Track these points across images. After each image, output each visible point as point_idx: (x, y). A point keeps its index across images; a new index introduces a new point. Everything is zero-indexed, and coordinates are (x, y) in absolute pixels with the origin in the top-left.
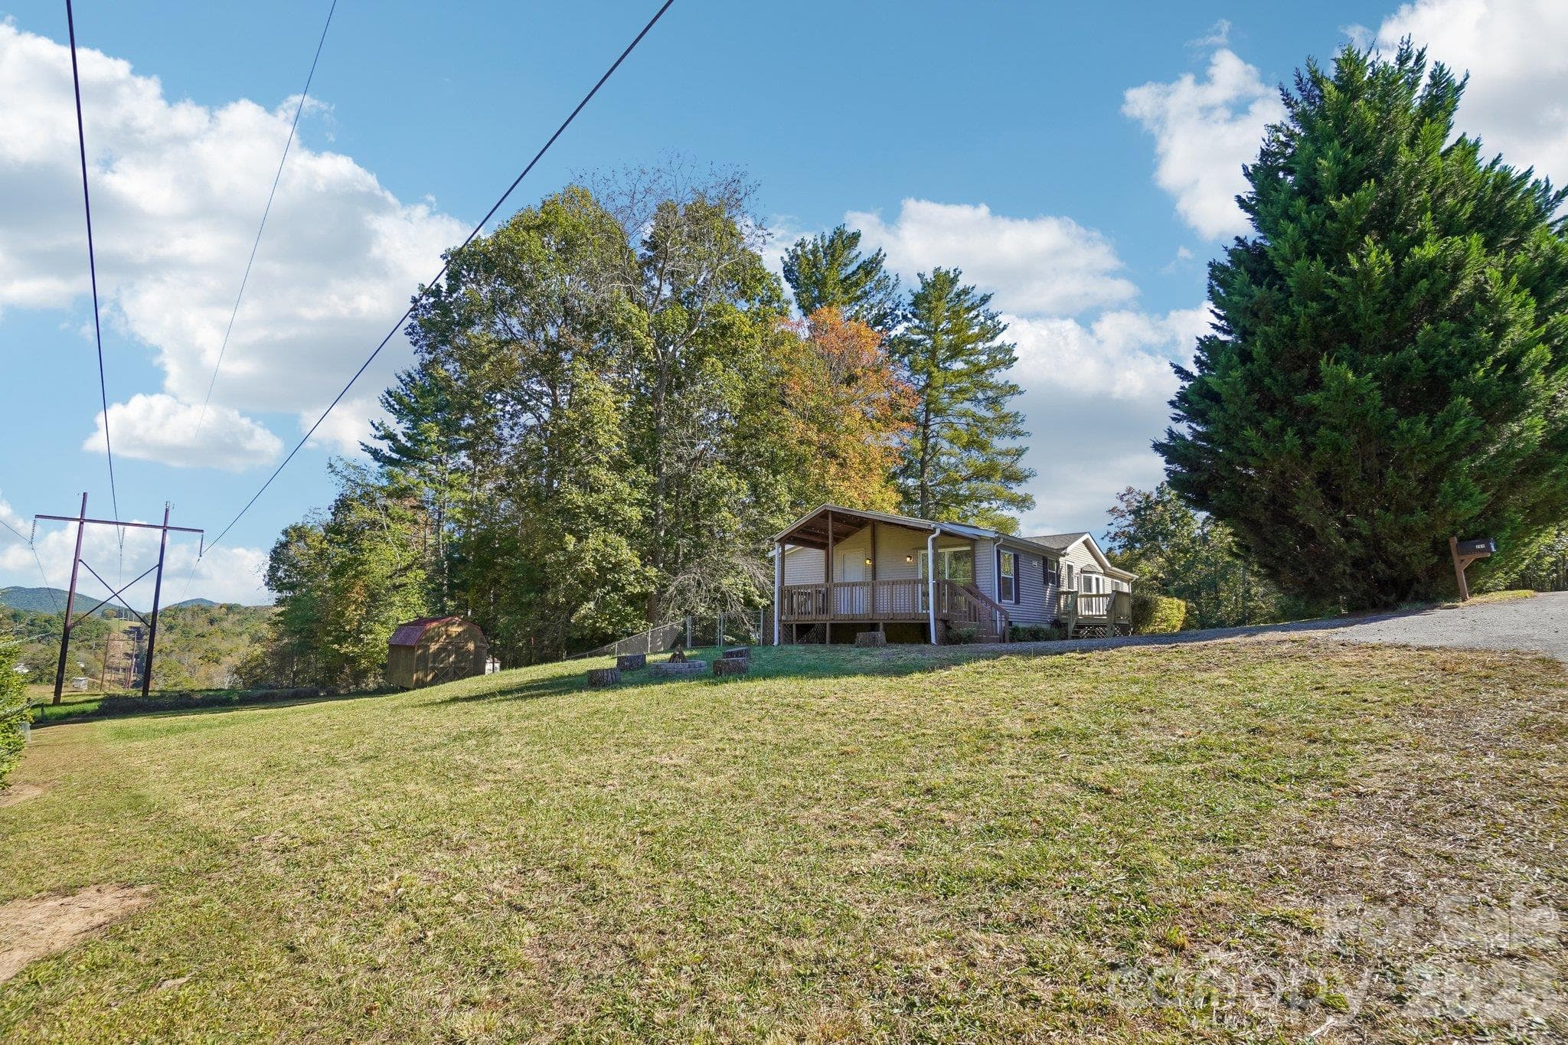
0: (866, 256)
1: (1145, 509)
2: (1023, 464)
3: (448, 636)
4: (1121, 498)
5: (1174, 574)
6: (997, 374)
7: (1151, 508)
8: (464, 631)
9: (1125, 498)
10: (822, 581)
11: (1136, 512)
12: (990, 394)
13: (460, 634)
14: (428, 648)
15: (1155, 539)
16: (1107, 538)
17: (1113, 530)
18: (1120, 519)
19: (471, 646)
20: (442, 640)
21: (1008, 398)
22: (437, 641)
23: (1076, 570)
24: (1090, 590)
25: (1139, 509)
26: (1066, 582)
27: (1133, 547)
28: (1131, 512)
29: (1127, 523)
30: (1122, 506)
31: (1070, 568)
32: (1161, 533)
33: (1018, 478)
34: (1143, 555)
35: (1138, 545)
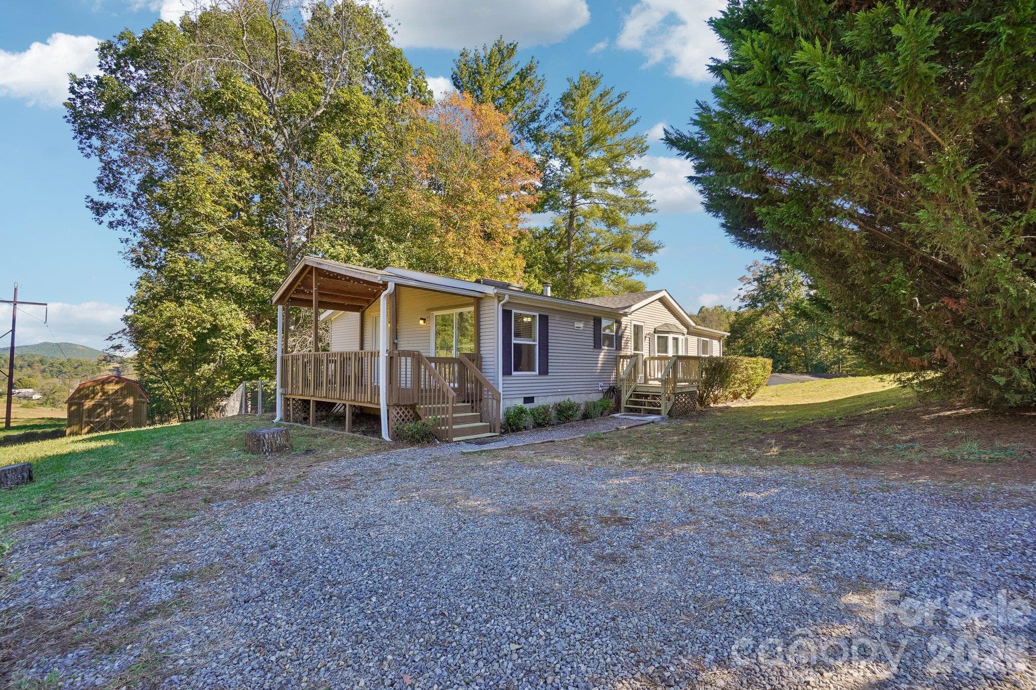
0: (523, 65)
1: (766, 277)
2: (652, 237)
3: (104, 393)
4: (749, 269)
5: (786, 325)
6: (632, 162)
7: (770, 276)
8: (121, 388)
9: (752, 269)
10: (356, 348)
11: (759, 280)
12: (626, 178)
13: (117, 392)
14: (83, 404)
15: (772, 299)
16: (738, 300)
17: (743, 293)
18: (747, 285)
19: (130, 401)
20: (98, 397)
21: (640, 181)
22: (93, 398)
23: (647, 330)
24: (666, 351)
25: (762, 277)
26: (631, 344)
27: (757, 306)
28: (755, 280)
29: (753, 288)
30: (750, 276)
31: (638, 329)
32: (777, 295)
33: (650, 249)
34: (763, 312)
35: (760, 305)
